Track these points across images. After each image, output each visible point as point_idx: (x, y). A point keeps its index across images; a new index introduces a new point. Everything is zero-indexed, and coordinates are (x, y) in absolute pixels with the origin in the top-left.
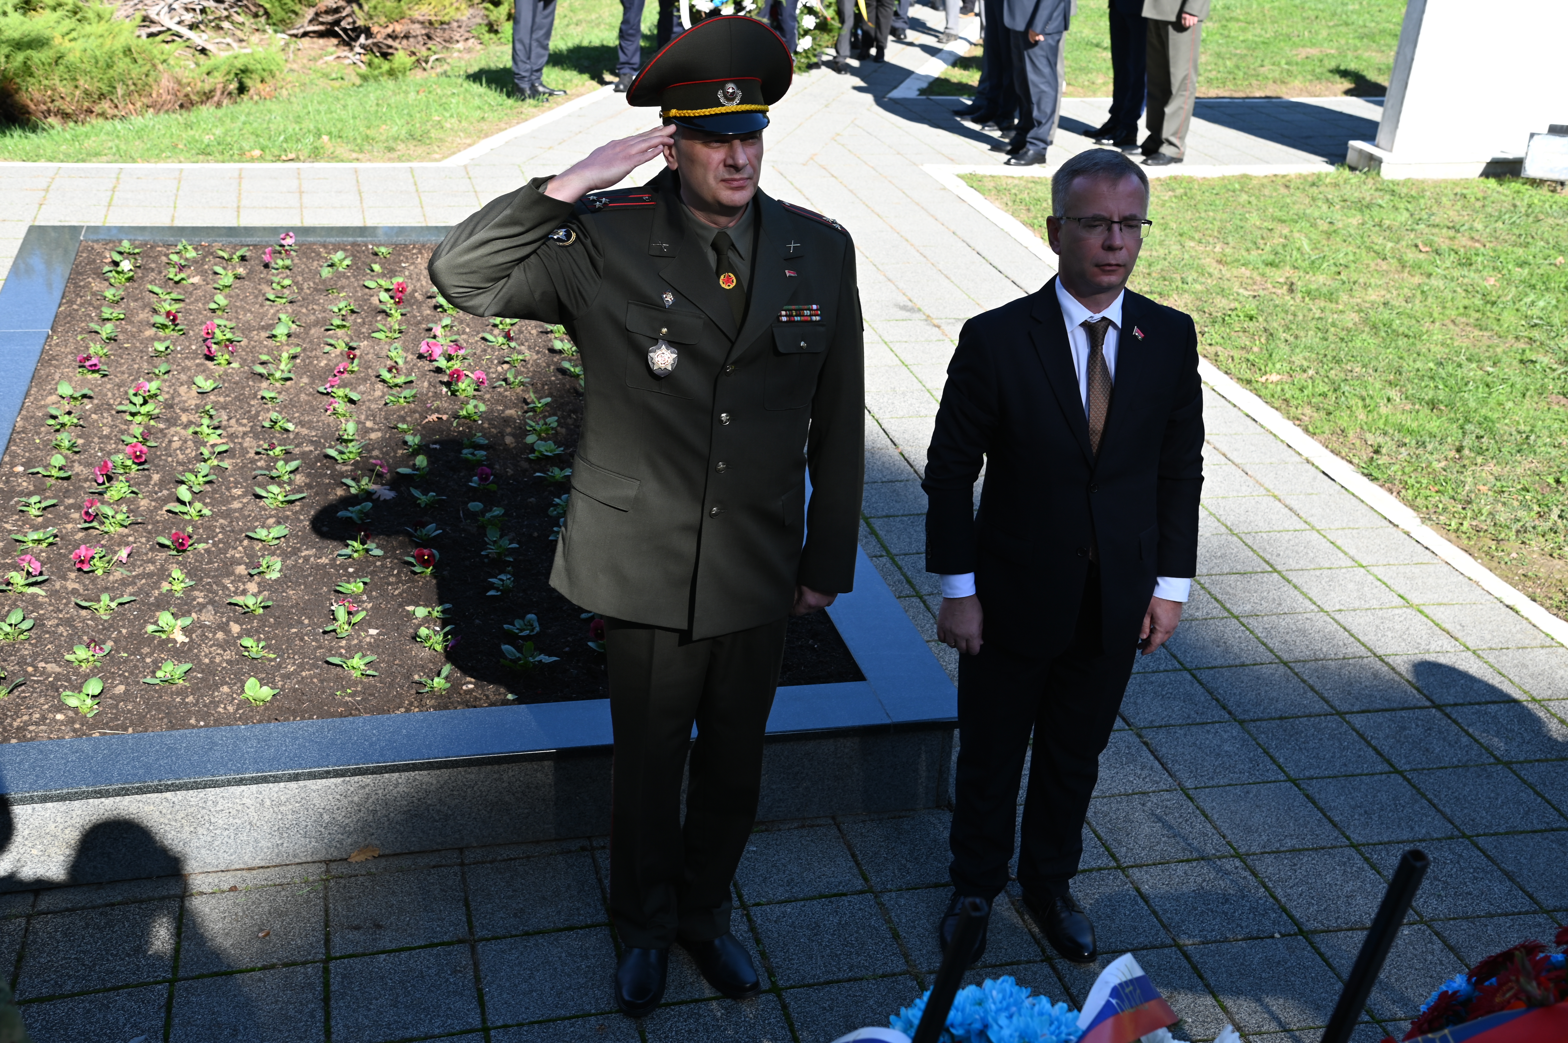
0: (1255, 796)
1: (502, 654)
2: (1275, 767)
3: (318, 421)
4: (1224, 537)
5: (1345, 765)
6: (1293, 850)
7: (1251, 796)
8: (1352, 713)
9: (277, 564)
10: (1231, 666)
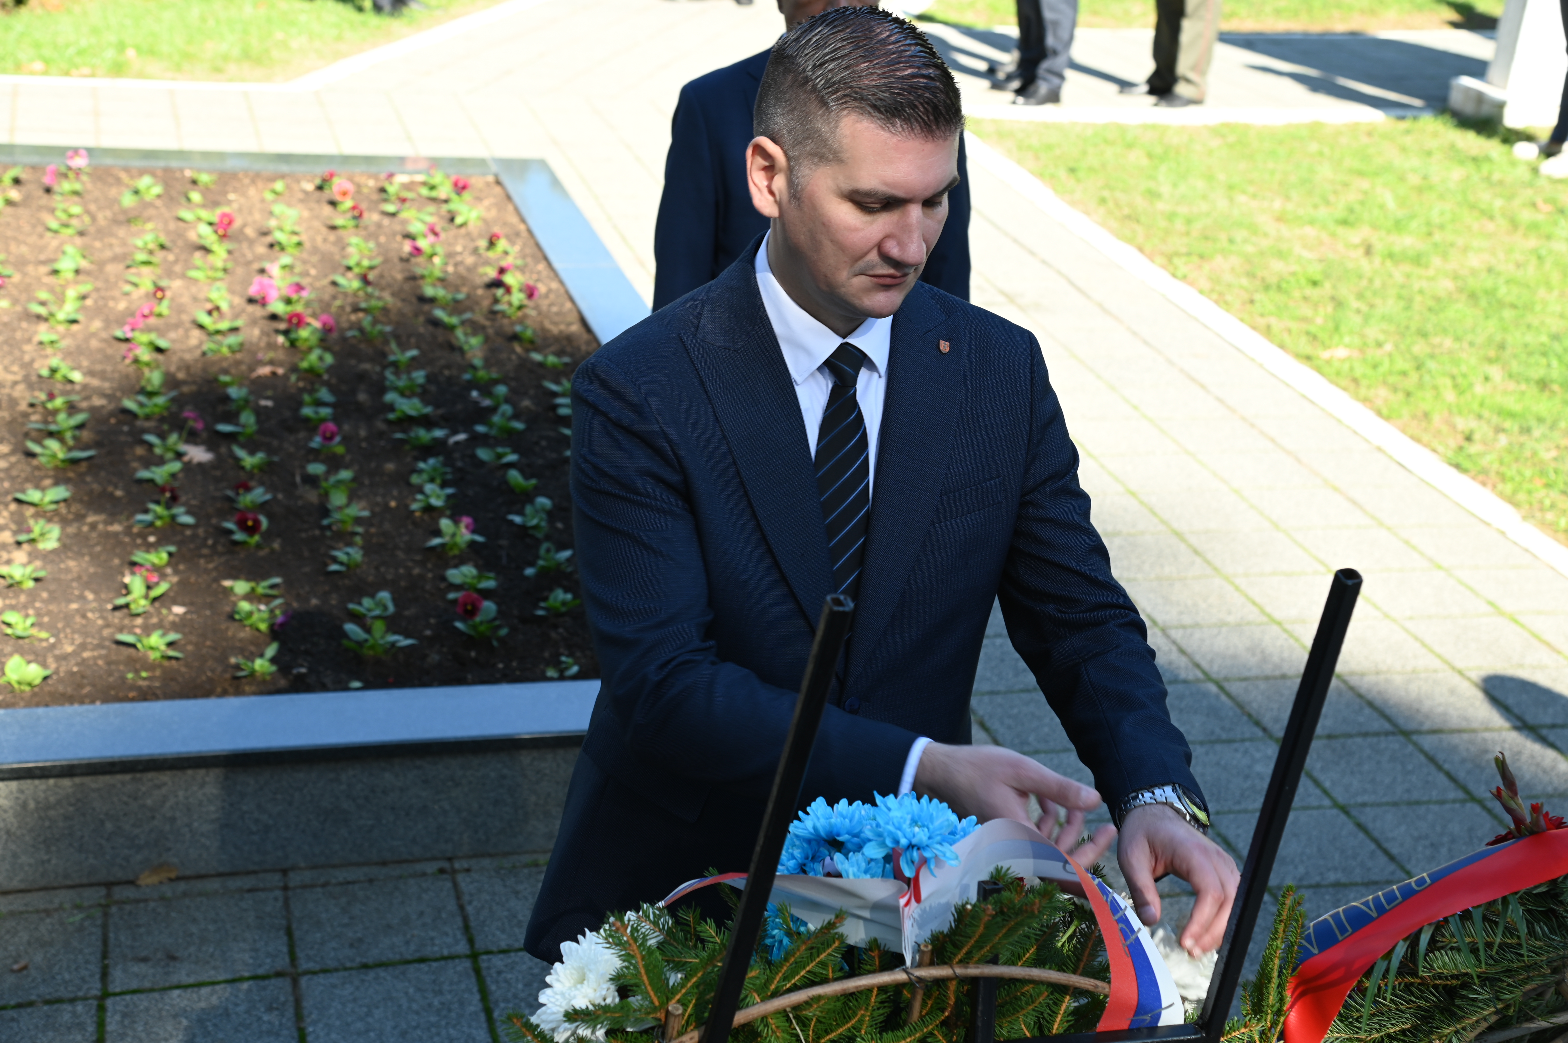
1: (345, 635)
2: (1319, 792)
3: (113, 372)
4: (1269, 532)
5: (1409, 791)
6: (1337, 885)
8: (1417, 732)
9: (55, 531)
10: (1266, 677)
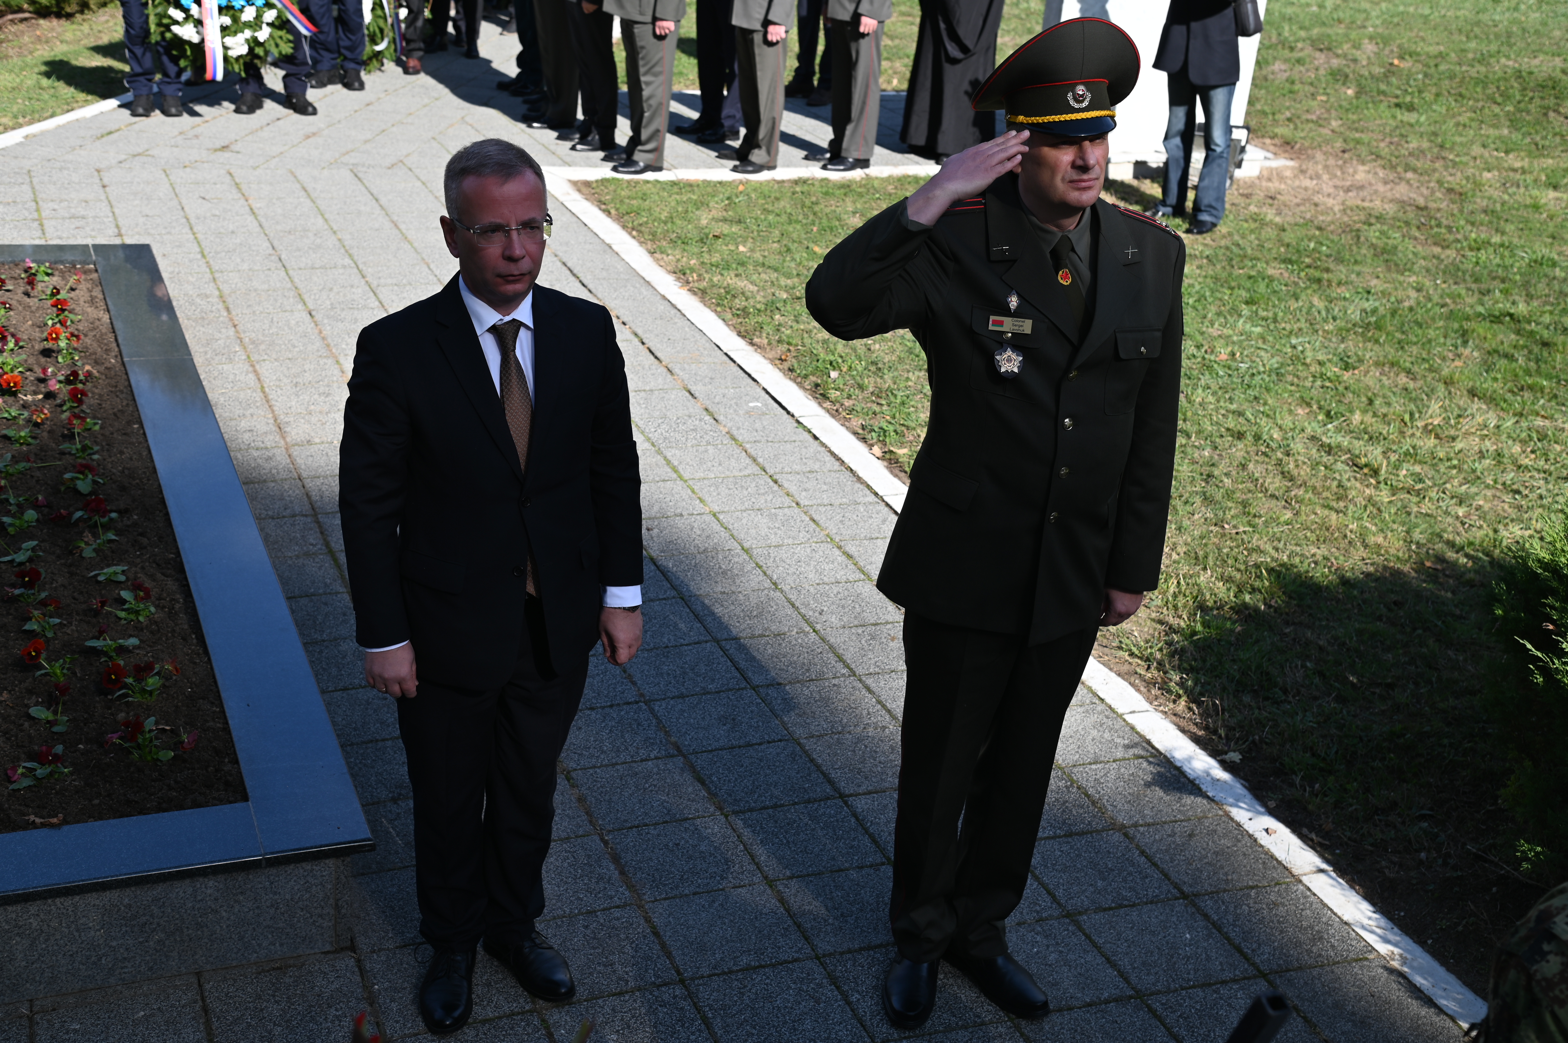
0: (722, 905)
2: (753, 867)
4: (766, 592)
5: (833, 859)
6: (748, 969)
7: (716, 904)
8: (857, 795)
10: (733, 748)
